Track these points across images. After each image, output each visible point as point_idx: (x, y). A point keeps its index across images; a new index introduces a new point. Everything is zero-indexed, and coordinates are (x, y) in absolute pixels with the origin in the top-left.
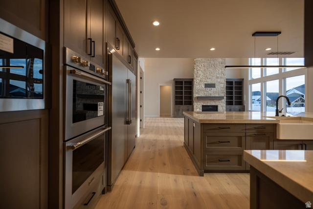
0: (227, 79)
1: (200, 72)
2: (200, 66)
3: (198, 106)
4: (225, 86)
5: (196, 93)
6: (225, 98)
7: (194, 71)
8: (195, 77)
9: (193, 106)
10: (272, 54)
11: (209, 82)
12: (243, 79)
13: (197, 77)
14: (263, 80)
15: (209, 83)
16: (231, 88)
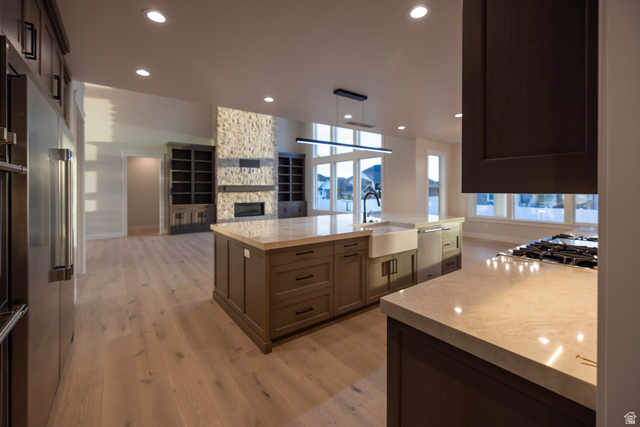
0: (280, 154)
1: (230, 135)
2: (231, 122)
3: (225, 204)
4: (277, 166)
5: (222, 179)
6: (277, 188)
7: (216, 130)
8: (219, 143)
9: (216, 206)
10: (350, 124)
11: (248, 155)
12: (304, 156)
13: (223, 143)
14: (333, 160)
15: (248, 157)
16: (286, 170)
